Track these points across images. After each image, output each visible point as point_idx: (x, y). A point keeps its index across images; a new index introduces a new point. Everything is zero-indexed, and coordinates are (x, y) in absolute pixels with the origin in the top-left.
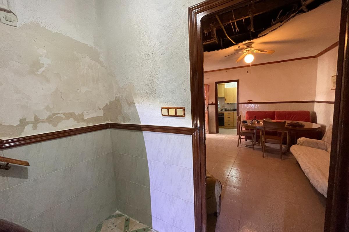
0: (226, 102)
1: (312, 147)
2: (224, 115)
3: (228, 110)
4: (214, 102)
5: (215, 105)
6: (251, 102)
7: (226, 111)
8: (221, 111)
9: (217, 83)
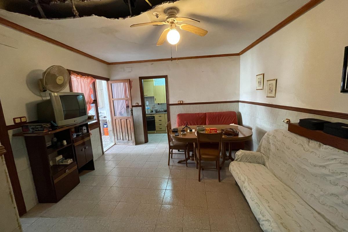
0: (156, 102)
1: (251, 163)
2: (154, 118)
3: (159, 112)
4: (140, 104)
5: (141, 108)
6: (181, 102)
7: (157, 113)
8: (151, 113)
9: (141, 78)
